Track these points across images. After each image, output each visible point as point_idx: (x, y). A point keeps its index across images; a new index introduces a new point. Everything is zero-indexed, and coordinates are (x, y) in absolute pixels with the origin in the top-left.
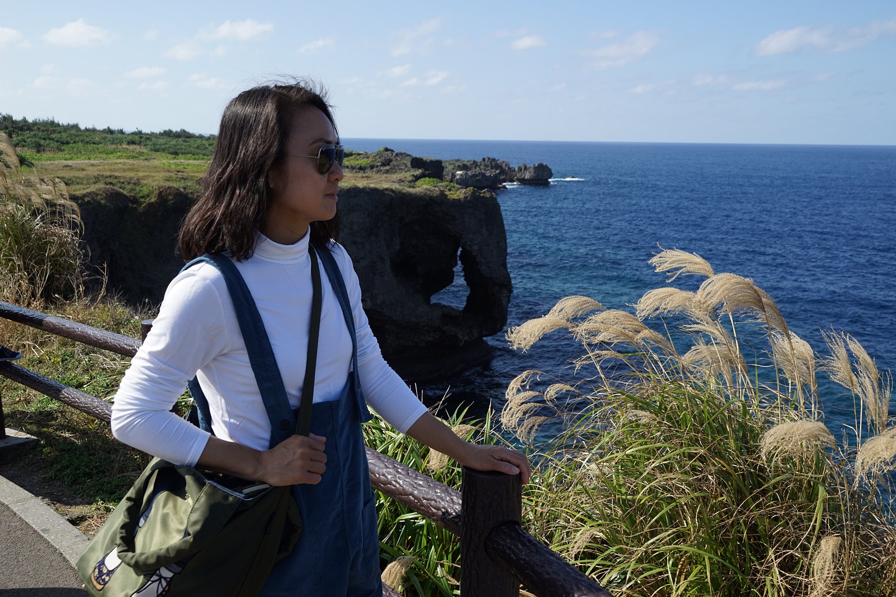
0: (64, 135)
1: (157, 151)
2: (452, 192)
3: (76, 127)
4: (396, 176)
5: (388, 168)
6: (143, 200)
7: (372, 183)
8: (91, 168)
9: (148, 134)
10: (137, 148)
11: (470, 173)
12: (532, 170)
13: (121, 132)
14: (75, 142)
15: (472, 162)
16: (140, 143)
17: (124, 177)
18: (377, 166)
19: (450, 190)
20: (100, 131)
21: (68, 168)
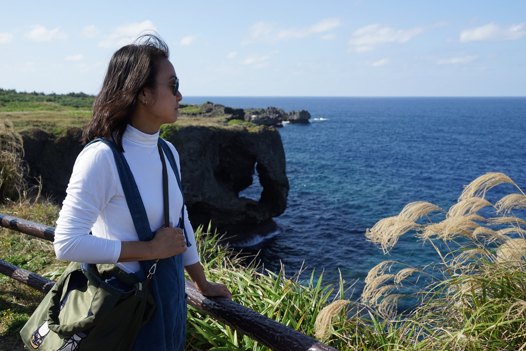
0: (6, 96)
1: (65, 105)
3: (14, 91)
4: (215, 119)
5: (210, 114)
6: (57, 136)
7: (201, 123)
8: (24, 116)
9: (59, 95)
10: (53, 104)
11: (260, 117)
12: (298, 114)
13: (43, 94)
14: (13, 101)
15: (261, 110)
16: (54, 101)
17: (45, 122)
18: (203, 113)
19: (250, 127)
20: (29, 94)
21: (10, 117)
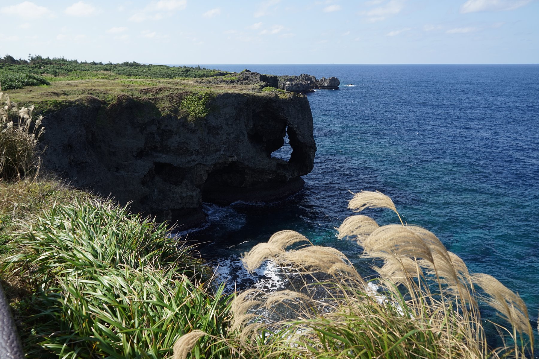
0: (69, 66)
1: (120, 74)
2: (282, 95)
3: (76, 61)
4: (251, 86)
5: (246, 81)
6: (109, 102)
7: (237, 90)
8: (82, 85)
9: (115, 65)
10: (109, 73)
11: (293, 83)
12: (328, 81)
13: (101, 64)
14: (75, 70)
15: (295, 77)
16: (110, 70)
17: (98, 90)
18: (241, 81)
20: (89, 63)
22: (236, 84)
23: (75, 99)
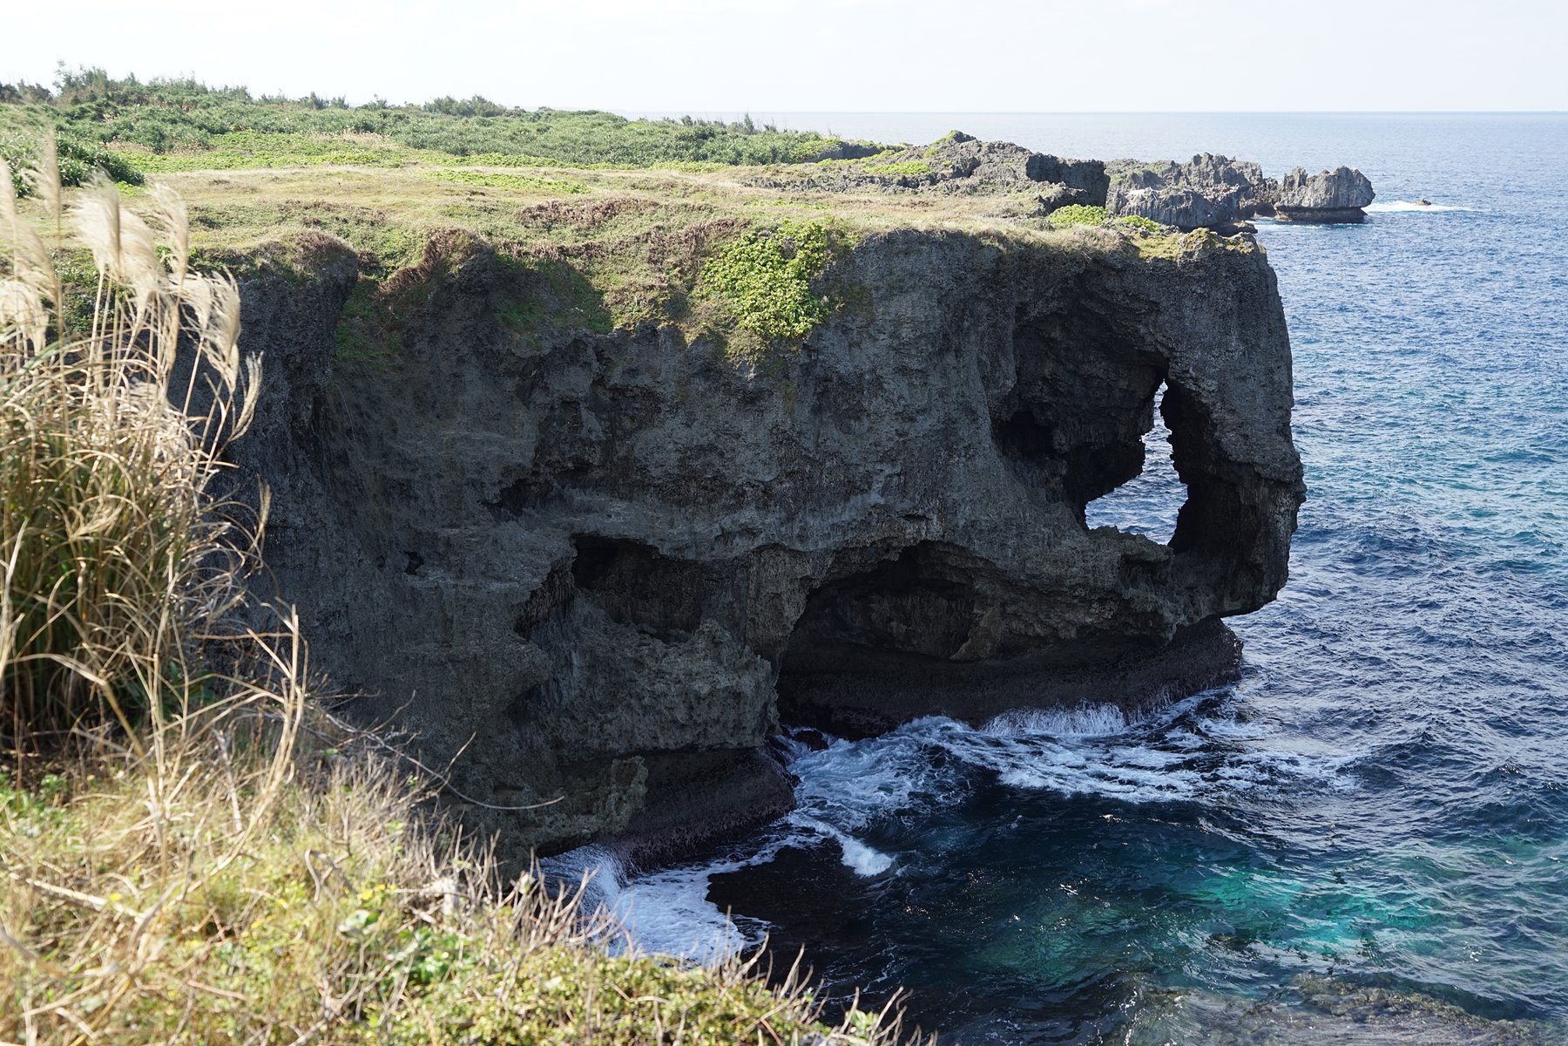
0: (216, 113)
1: (421, 146)
2: (1151, 242)
3: (241, 93)
4: (995, 202)
6: (390, 263)
7: (948, 219)
8: (272, 186)
9: (399, 108)
10: (376, 140)
12: (1320, 184)
13: (341, 104)
14: (238, 129)
15: (1167, 167)
16: (381, 129)
17: (346, 207)
18: (945, 178)
19: (1144, 236)
20: (294, 102)
21: (223, 186)
22: (926, 194)
23: (254, 244)
